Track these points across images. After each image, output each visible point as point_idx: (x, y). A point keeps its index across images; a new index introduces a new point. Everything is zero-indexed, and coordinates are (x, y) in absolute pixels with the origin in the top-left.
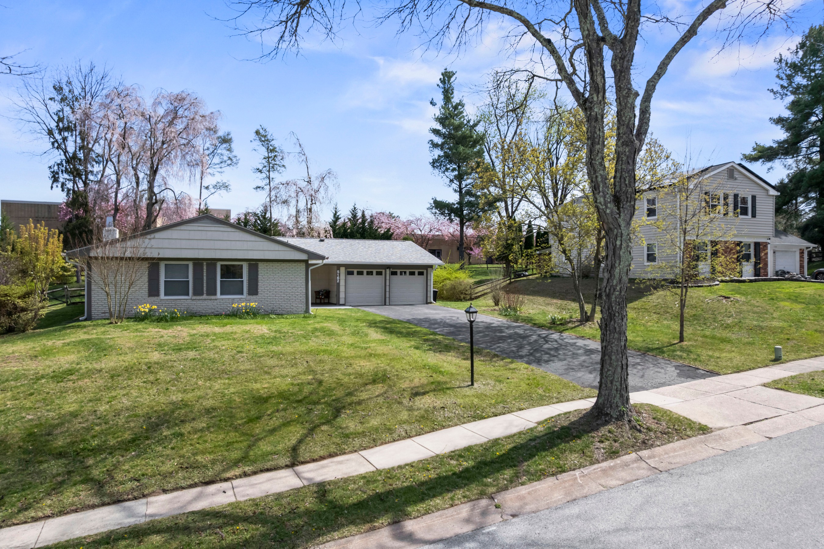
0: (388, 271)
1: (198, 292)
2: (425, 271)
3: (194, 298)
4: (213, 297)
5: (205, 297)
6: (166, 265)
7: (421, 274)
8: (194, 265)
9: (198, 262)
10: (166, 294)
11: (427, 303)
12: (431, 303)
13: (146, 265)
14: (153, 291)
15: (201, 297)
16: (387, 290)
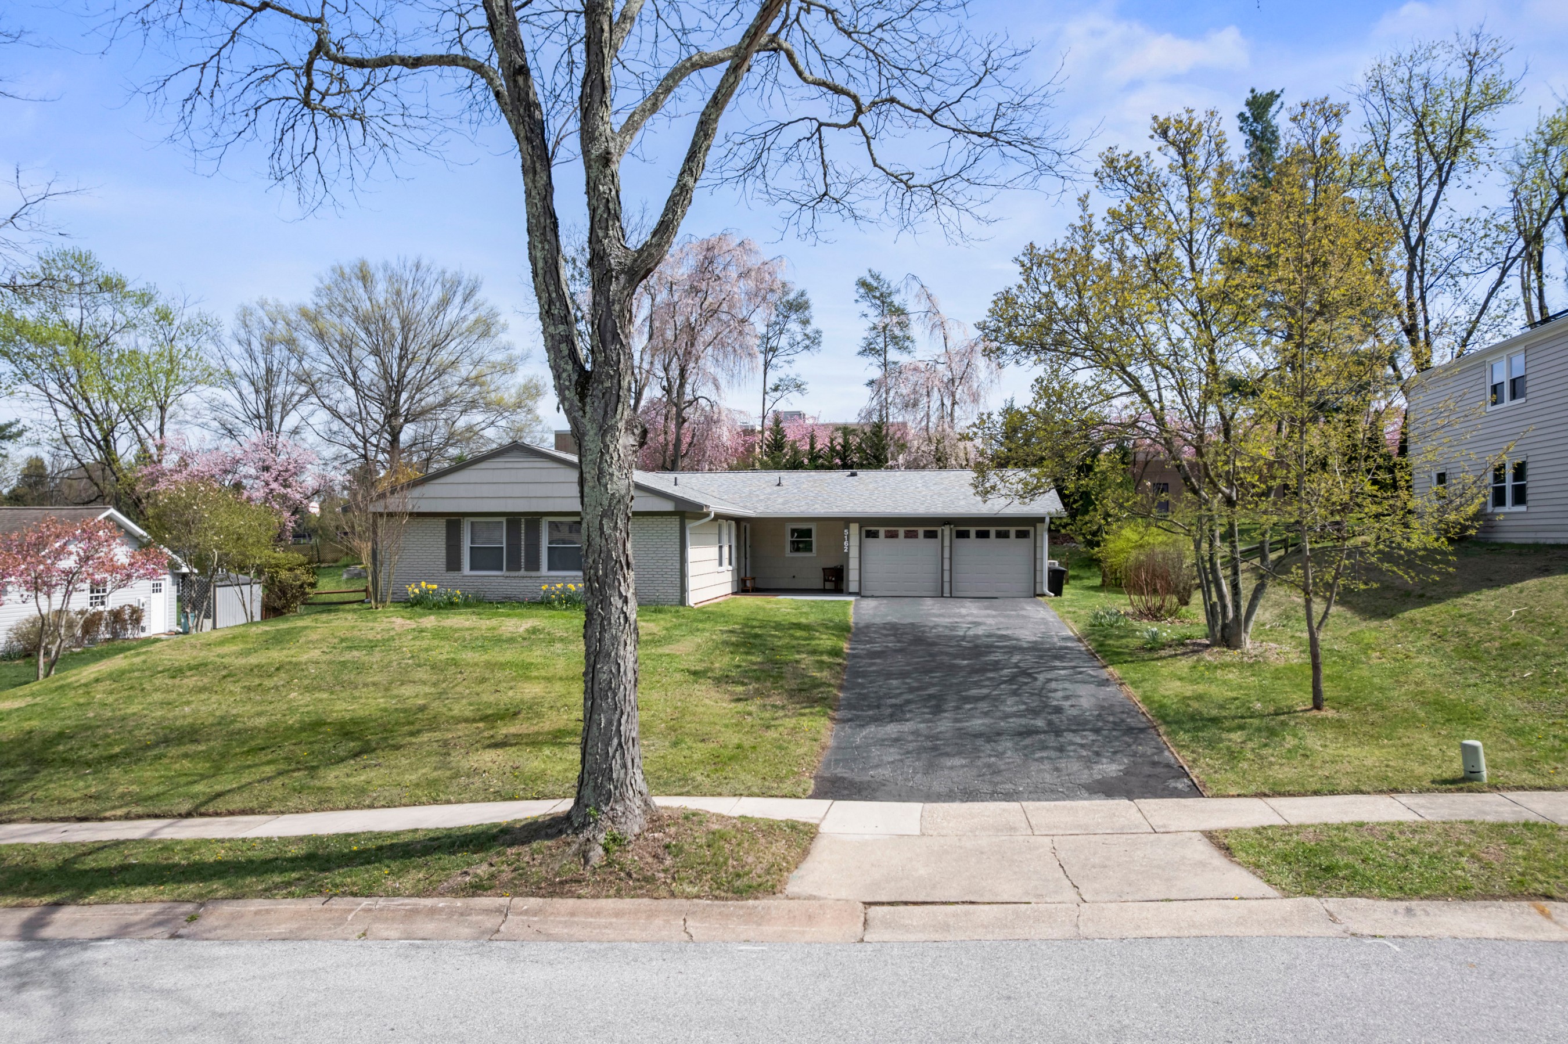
0: (947, 530)
1: (514, 565)
2: (1032, 529)
3: (508, 574)
4: (533, 574)
5: (523, 572)
6: (472, 523)
7: (1022, 535)
8: (508, 522)
9: (513, 519)
10: (472, 568)
11: (1036, 595)
12: (1043, 595)
13: (442, 522)
14: (453, 563)
15: (516, 574)
16: (947, 566)
